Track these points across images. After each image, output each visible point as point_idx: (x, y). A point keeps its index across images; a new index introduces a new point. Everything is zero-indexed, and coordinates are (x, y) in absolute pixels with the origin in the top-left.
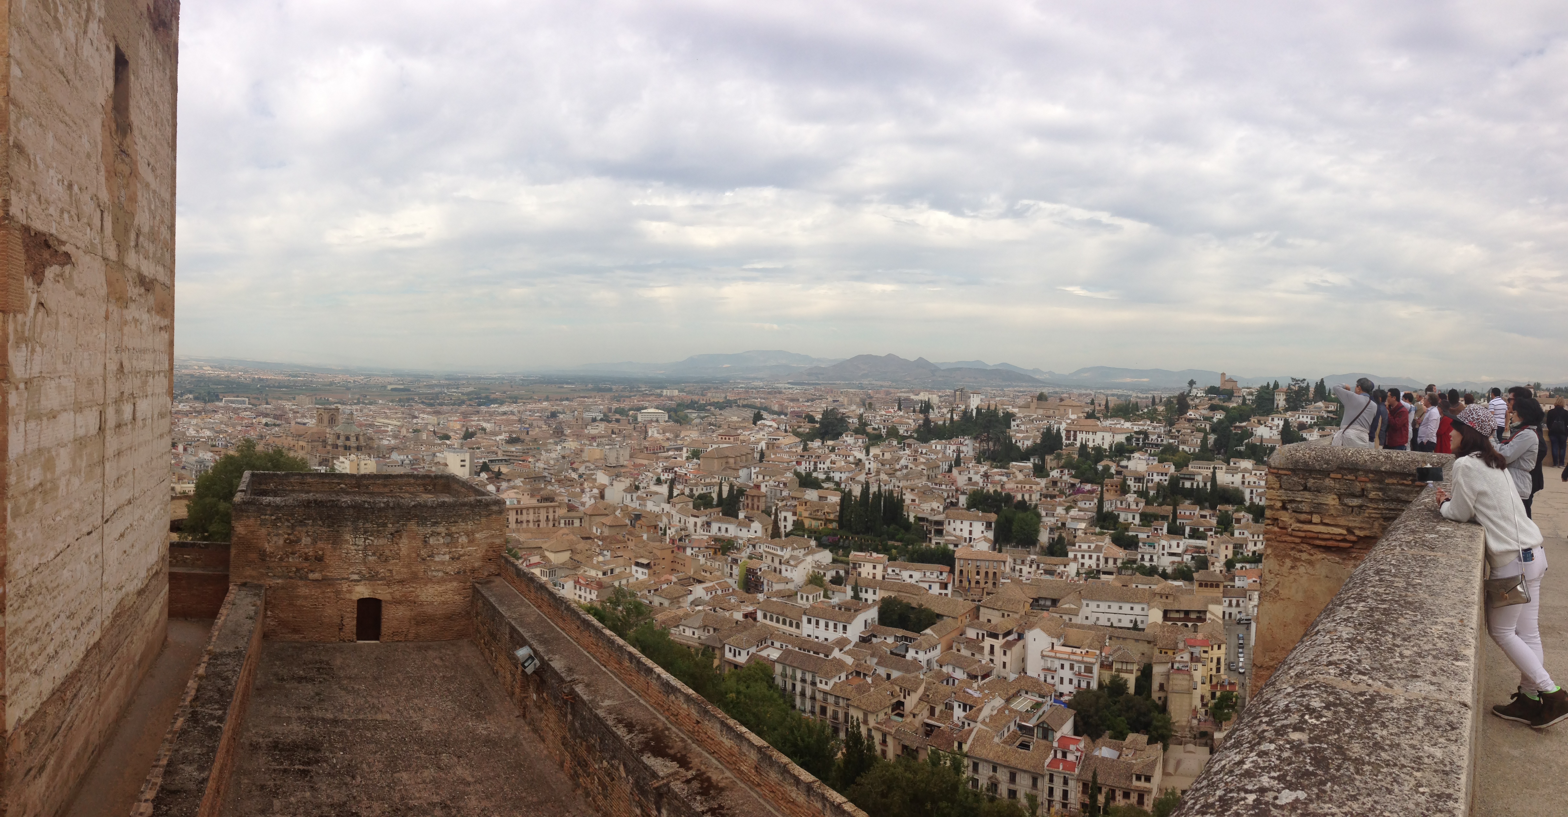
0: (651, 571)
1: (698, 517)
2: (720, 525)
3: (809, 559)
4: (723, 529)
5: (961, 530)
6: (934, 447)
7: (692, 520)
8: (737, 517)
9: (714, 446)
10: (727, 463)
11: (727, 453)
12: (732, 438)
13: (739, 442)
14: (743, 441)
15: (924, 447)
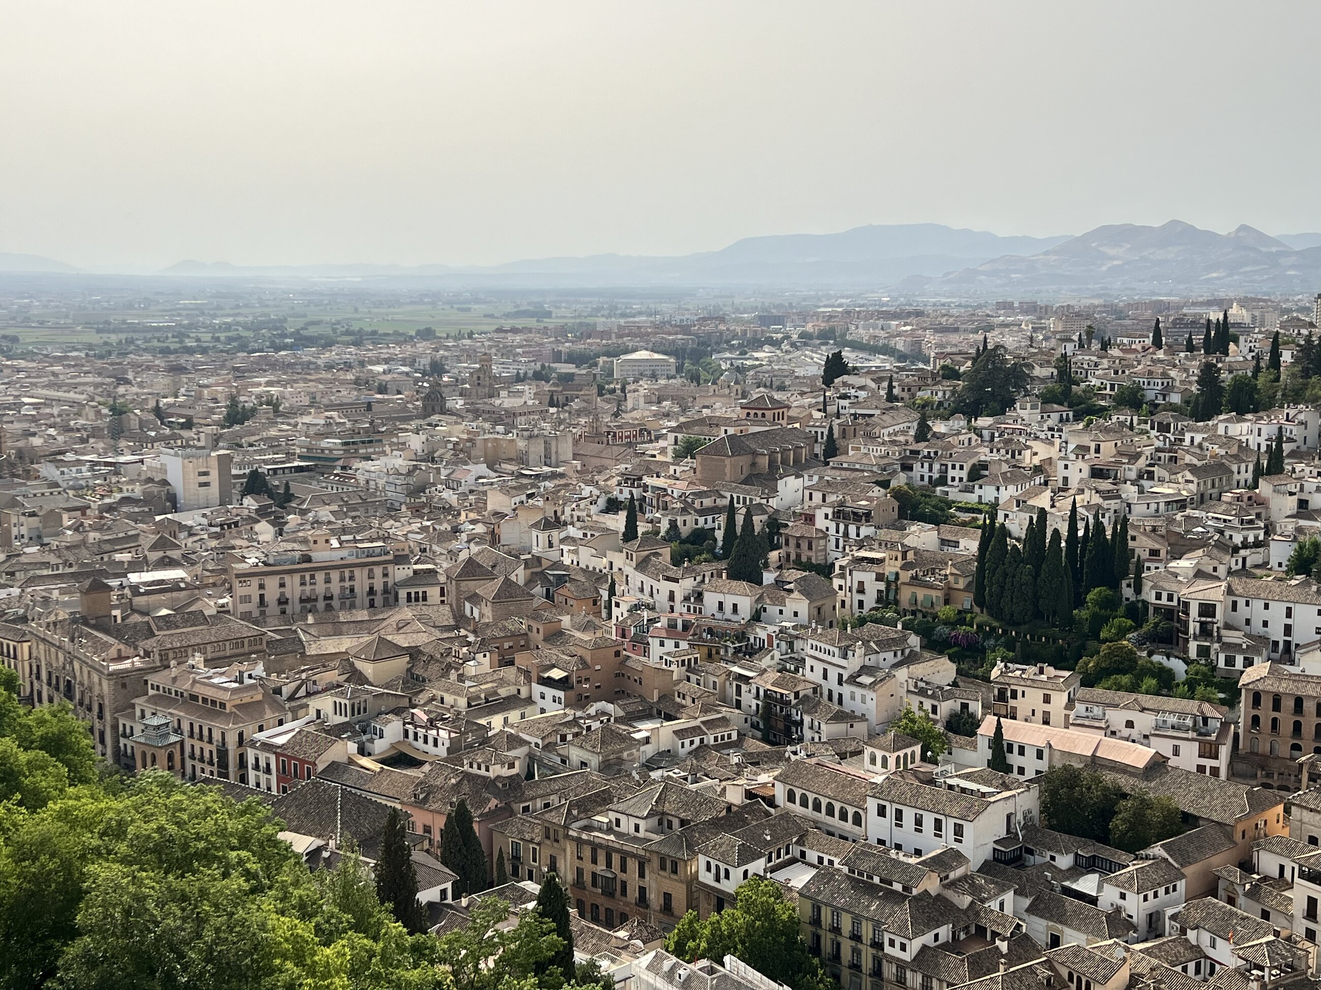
0: (571, 693)
1: (677, 581)
2: (721, 598)
3: (902, 674)
4: (728, 608)
5: (1265, 624)
6: (1221, 431)
7: (665, 587)
8: (760, 583)
10: (753, 464)
11: (752, 446)
12: (769, 415)
13: (784, 423)
14: (792, 421)
15: (1197, 431)
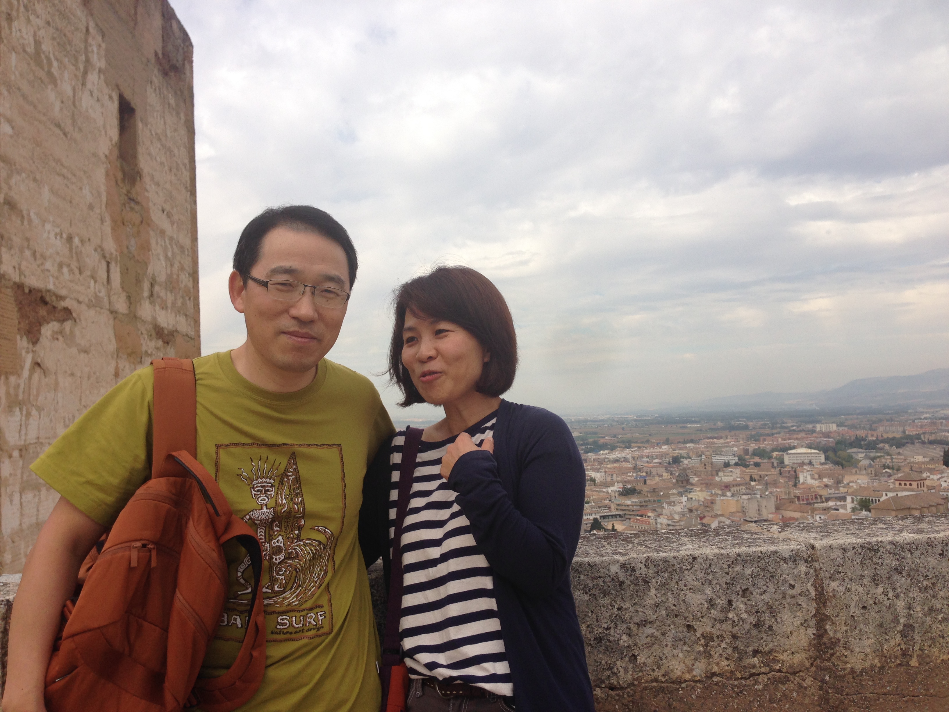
9: (890, 495)
11: (909, 504)
12: (915, 484)
13: (925, 489)
14: (930, 488)
